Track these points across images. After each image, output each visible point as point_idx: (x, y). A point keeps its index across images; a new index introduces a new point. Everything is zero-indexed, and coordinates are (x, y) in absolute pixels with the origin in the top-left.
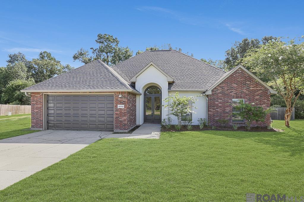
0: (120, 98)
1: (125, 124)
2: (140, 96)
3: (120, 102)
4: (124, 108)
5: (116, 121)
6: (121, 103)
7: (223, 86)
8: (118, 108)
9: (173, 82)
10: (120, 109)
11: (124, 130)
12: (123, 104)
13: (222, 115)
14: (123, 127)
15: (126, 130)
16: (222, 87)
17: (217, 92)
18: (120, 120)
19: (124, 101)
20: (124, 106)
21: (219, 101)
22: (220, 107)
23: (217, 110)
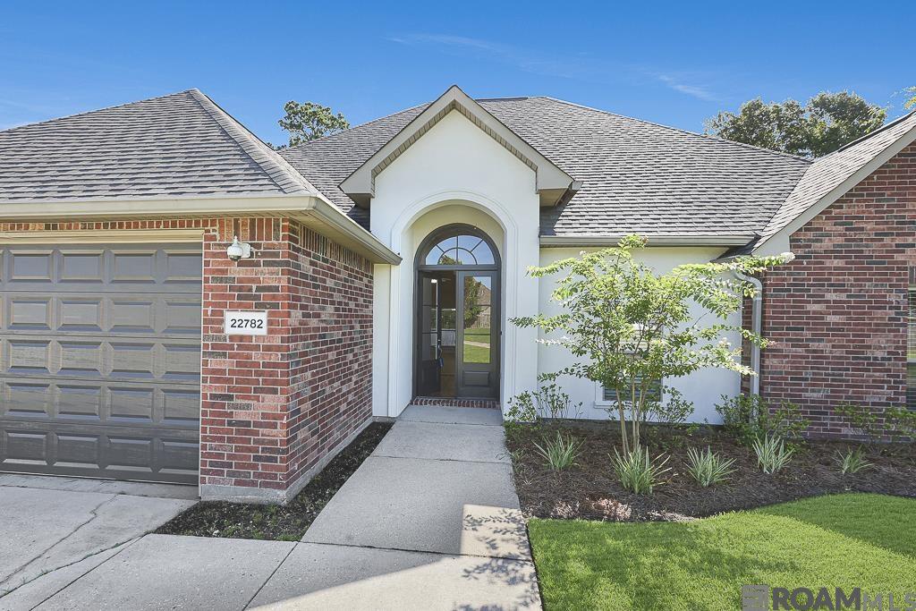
0: (238, 259)
1: (271, 448)
2: (395, 269)
3: (240, 289)
4: (263, 331)
5: (212, 422)
6: (246, 298)
7: (854, 211)
8: (229, 331)
9: (569, 194)
10: (241, 338)
11: (266, 485)
12: (260, 307)
13: (849, 376)
14: (255, 467)
15: (279, 487)
16: (848, 223)
17: (816, 246)
18: (241, 415)
19: (269, 289)
20: (270, 323)
21: (831, 296)
22: (837, 329)
23: (814, 346)
